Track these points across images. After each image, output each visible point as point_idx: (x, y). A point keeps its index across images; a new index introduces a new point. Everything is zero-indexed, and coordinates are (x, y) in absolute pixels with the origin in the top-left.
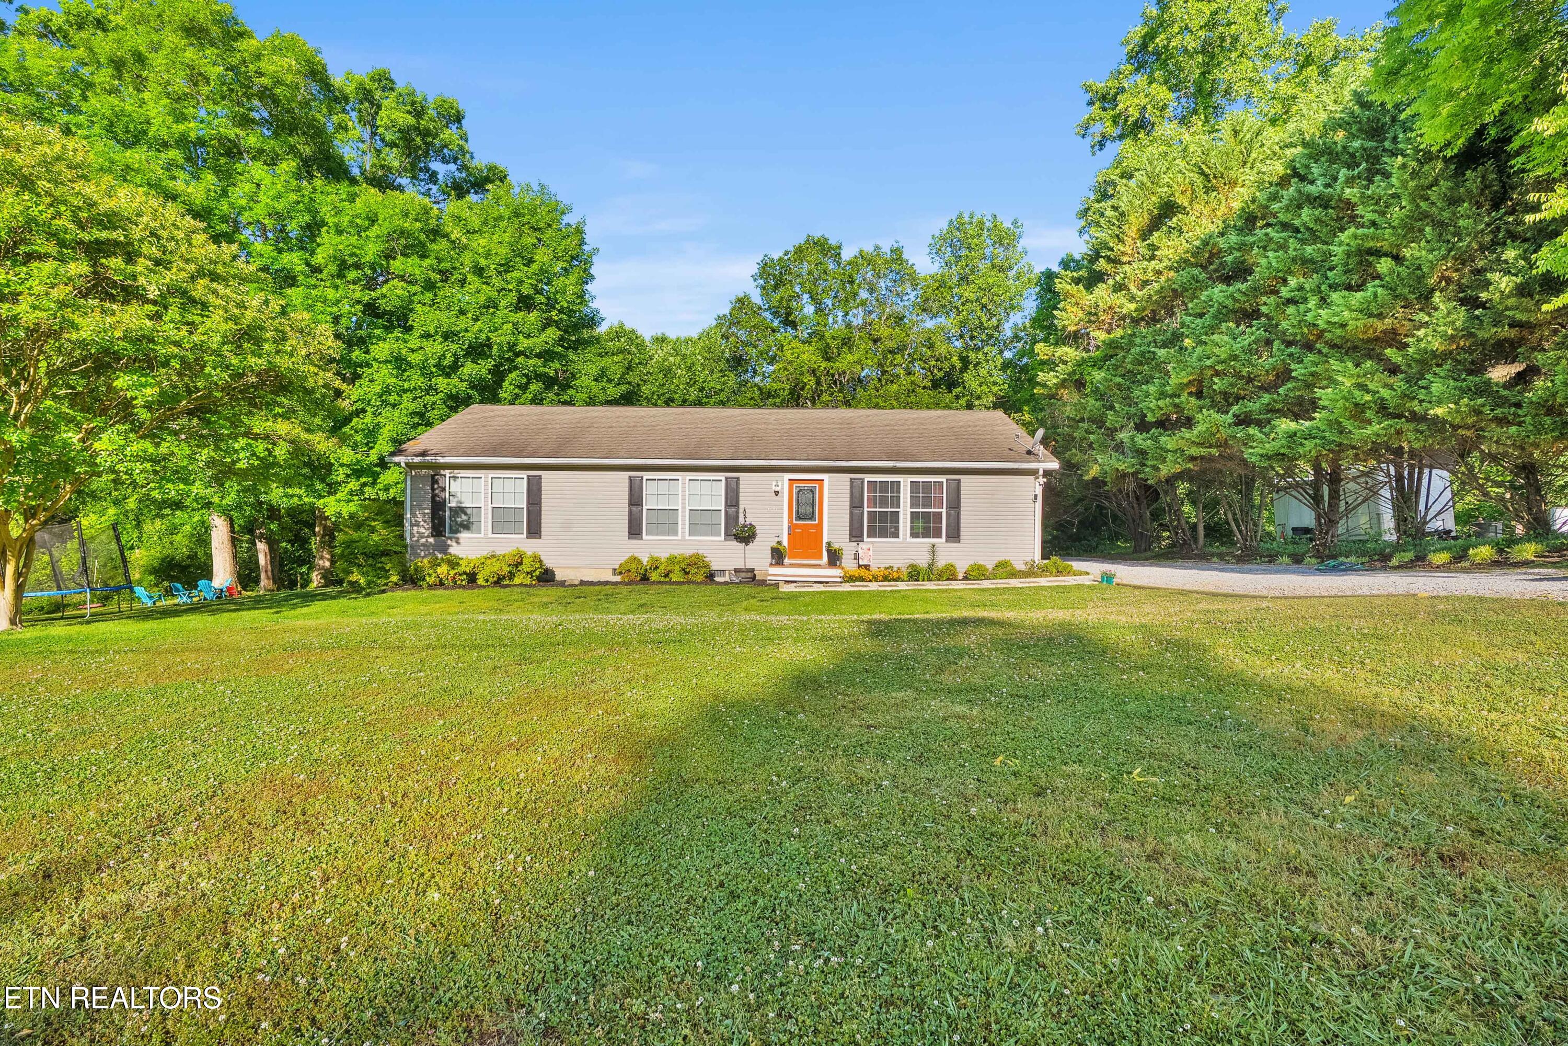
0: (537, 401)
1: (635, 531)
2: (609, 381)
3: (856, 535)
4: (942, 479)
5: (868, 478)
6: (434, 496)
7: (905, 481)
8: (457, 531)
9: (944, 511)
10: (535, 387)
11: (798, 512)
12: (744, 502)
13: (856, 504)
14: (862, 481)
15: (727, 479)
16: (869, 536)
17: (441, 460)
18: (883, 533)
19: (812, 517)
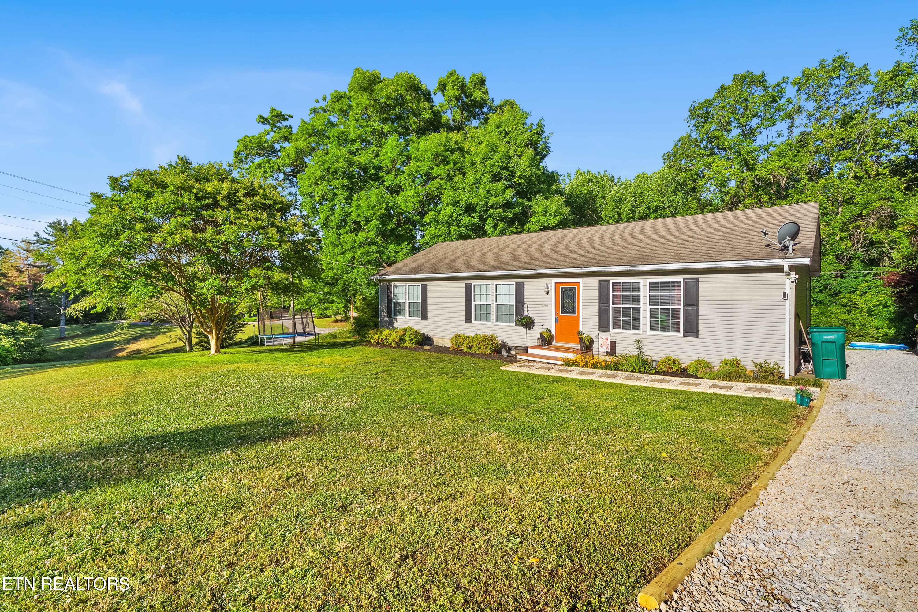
0: (502, 233)
1: (468, 319)
2: (550, 215)
3: (603, 326)
4: (680, 279)
5: (613, 280)
6: (388, 296)
7: (645, 282)
8: (397, 315)
9: (682, 307)
10: (501, 225)
11: (563, 307)
12: (528, 300)
13: (603, 300)
14: (609, 281)
15: (517, 283)
16: (614, 327)
17: (388, 277)
18: (626, 326)
19: (573, 312)
